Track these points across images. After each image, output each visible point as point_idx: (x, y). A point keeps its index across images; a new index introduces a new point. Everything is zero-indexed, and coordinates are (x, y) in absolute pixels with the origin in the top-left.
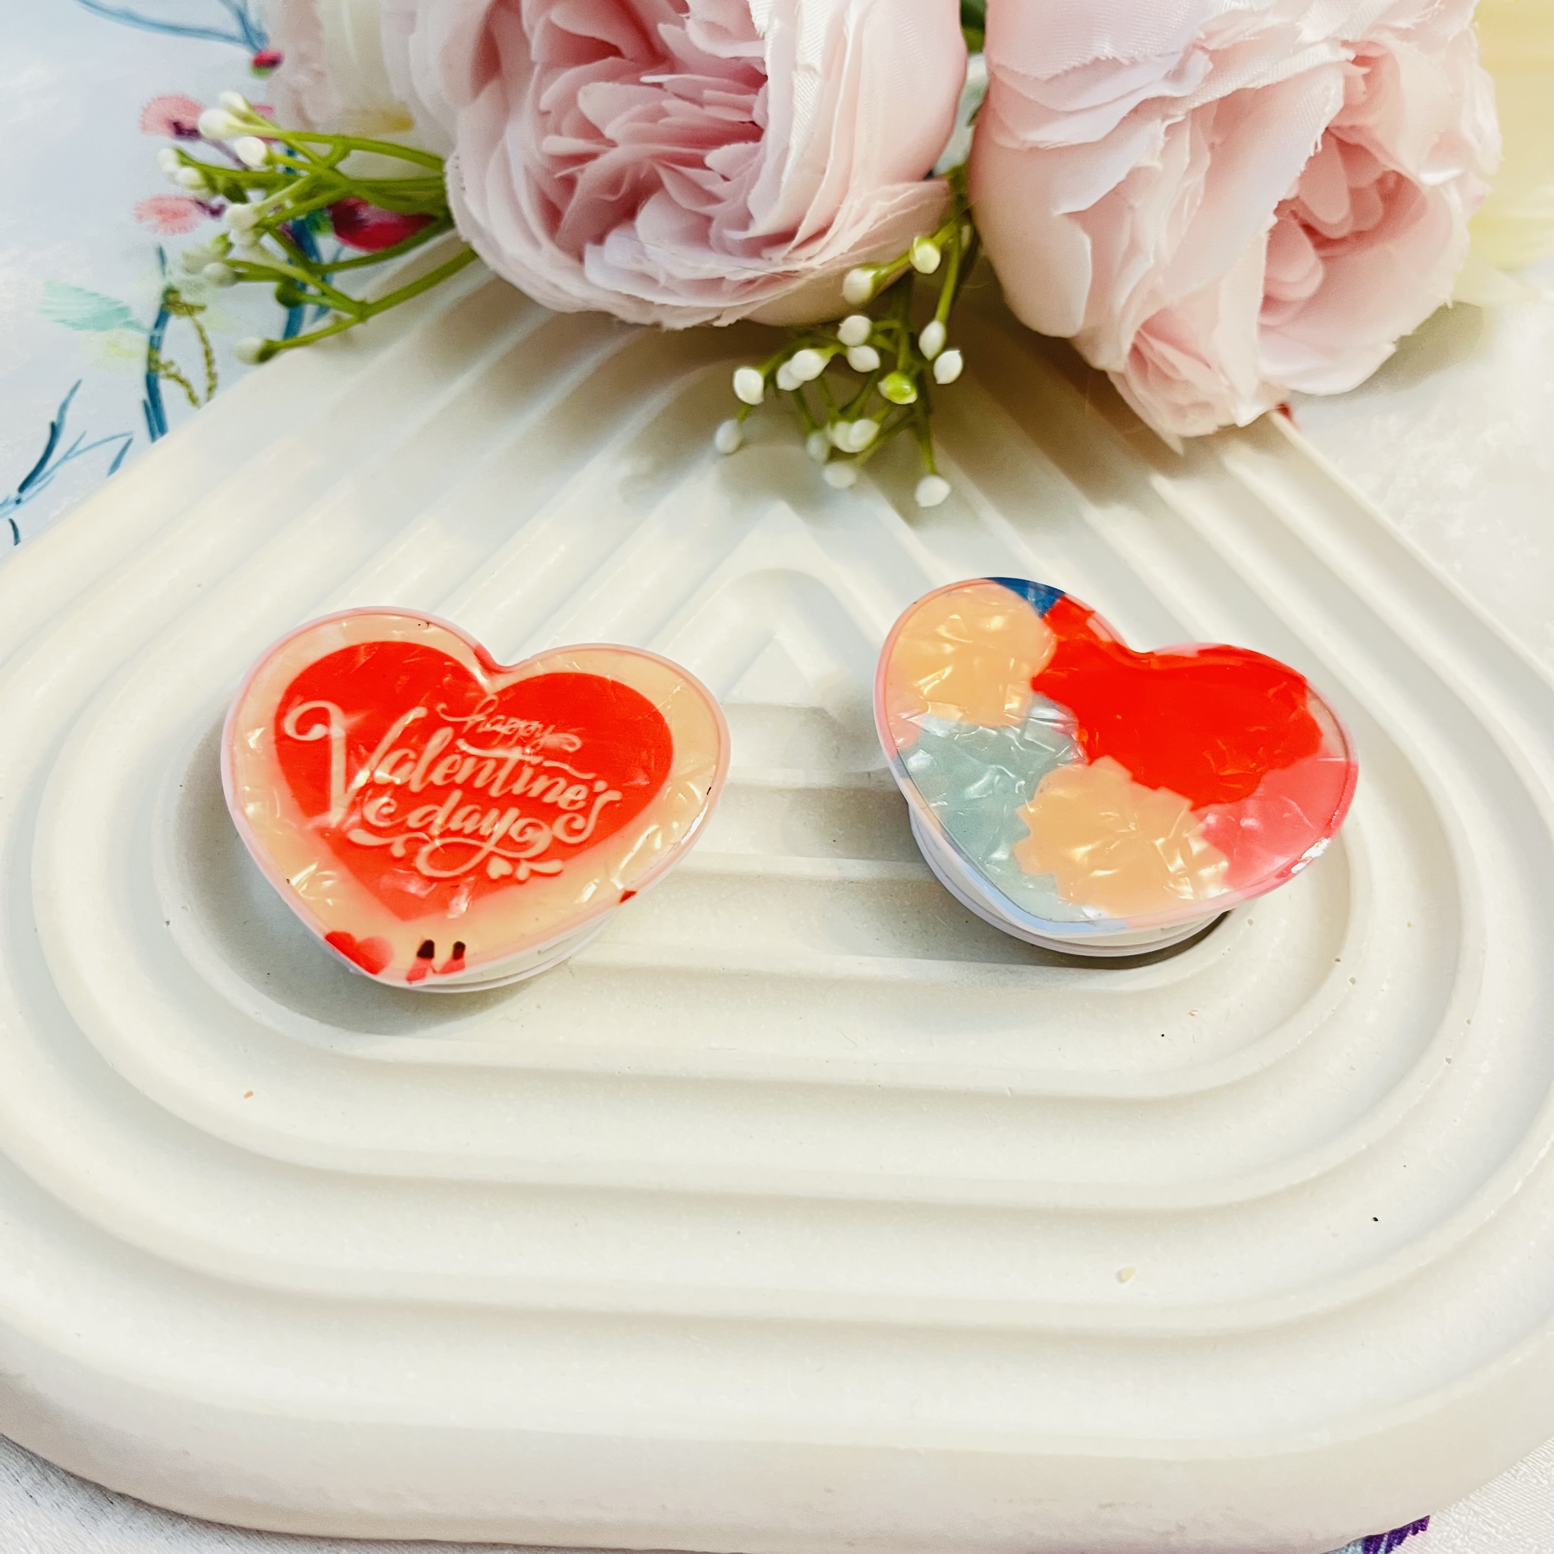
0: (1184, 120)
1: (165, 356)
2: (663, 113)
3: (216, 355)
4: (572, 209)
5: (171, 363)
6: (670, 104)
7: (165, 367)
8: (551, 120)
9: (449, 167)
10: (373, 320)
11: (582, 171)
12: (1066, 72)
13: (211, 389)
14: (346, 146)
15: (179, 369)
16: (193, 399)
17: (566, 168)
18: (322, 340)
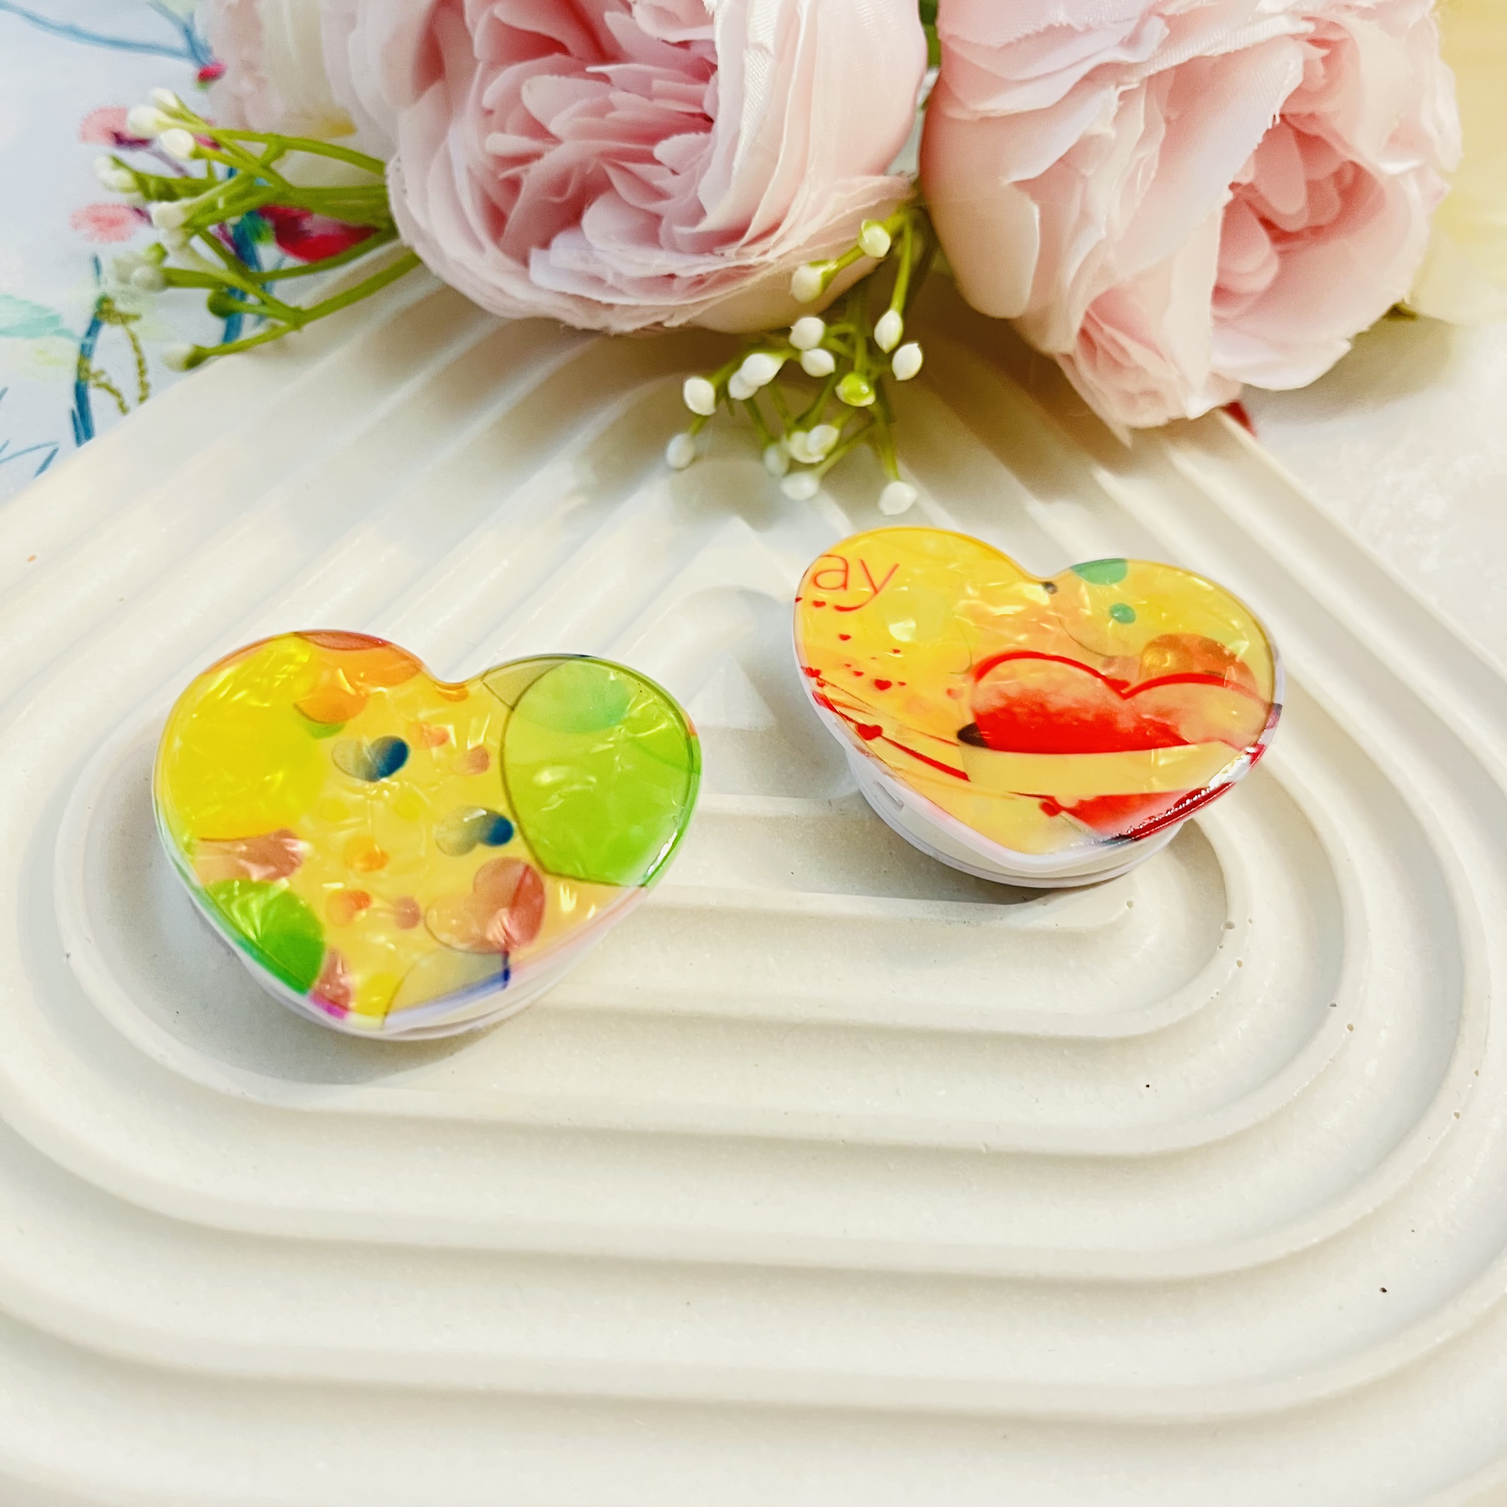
0: (1139, 87)
1: (96, 364)
2: (611, 108)
3: (148, 365)
4: (516, 212)
5: (102, 372)
6: (617, 97)
7: (96, 376)
8: (495, 117)
9: (390, 169)
10: (307, 327)
11: (527, 171)
12: (1019, 40)
13: (142, 398)
14: (282, 147)
15: (109, 380)
16: (123, 409)
17: (510, 169)
18: (256, 348)
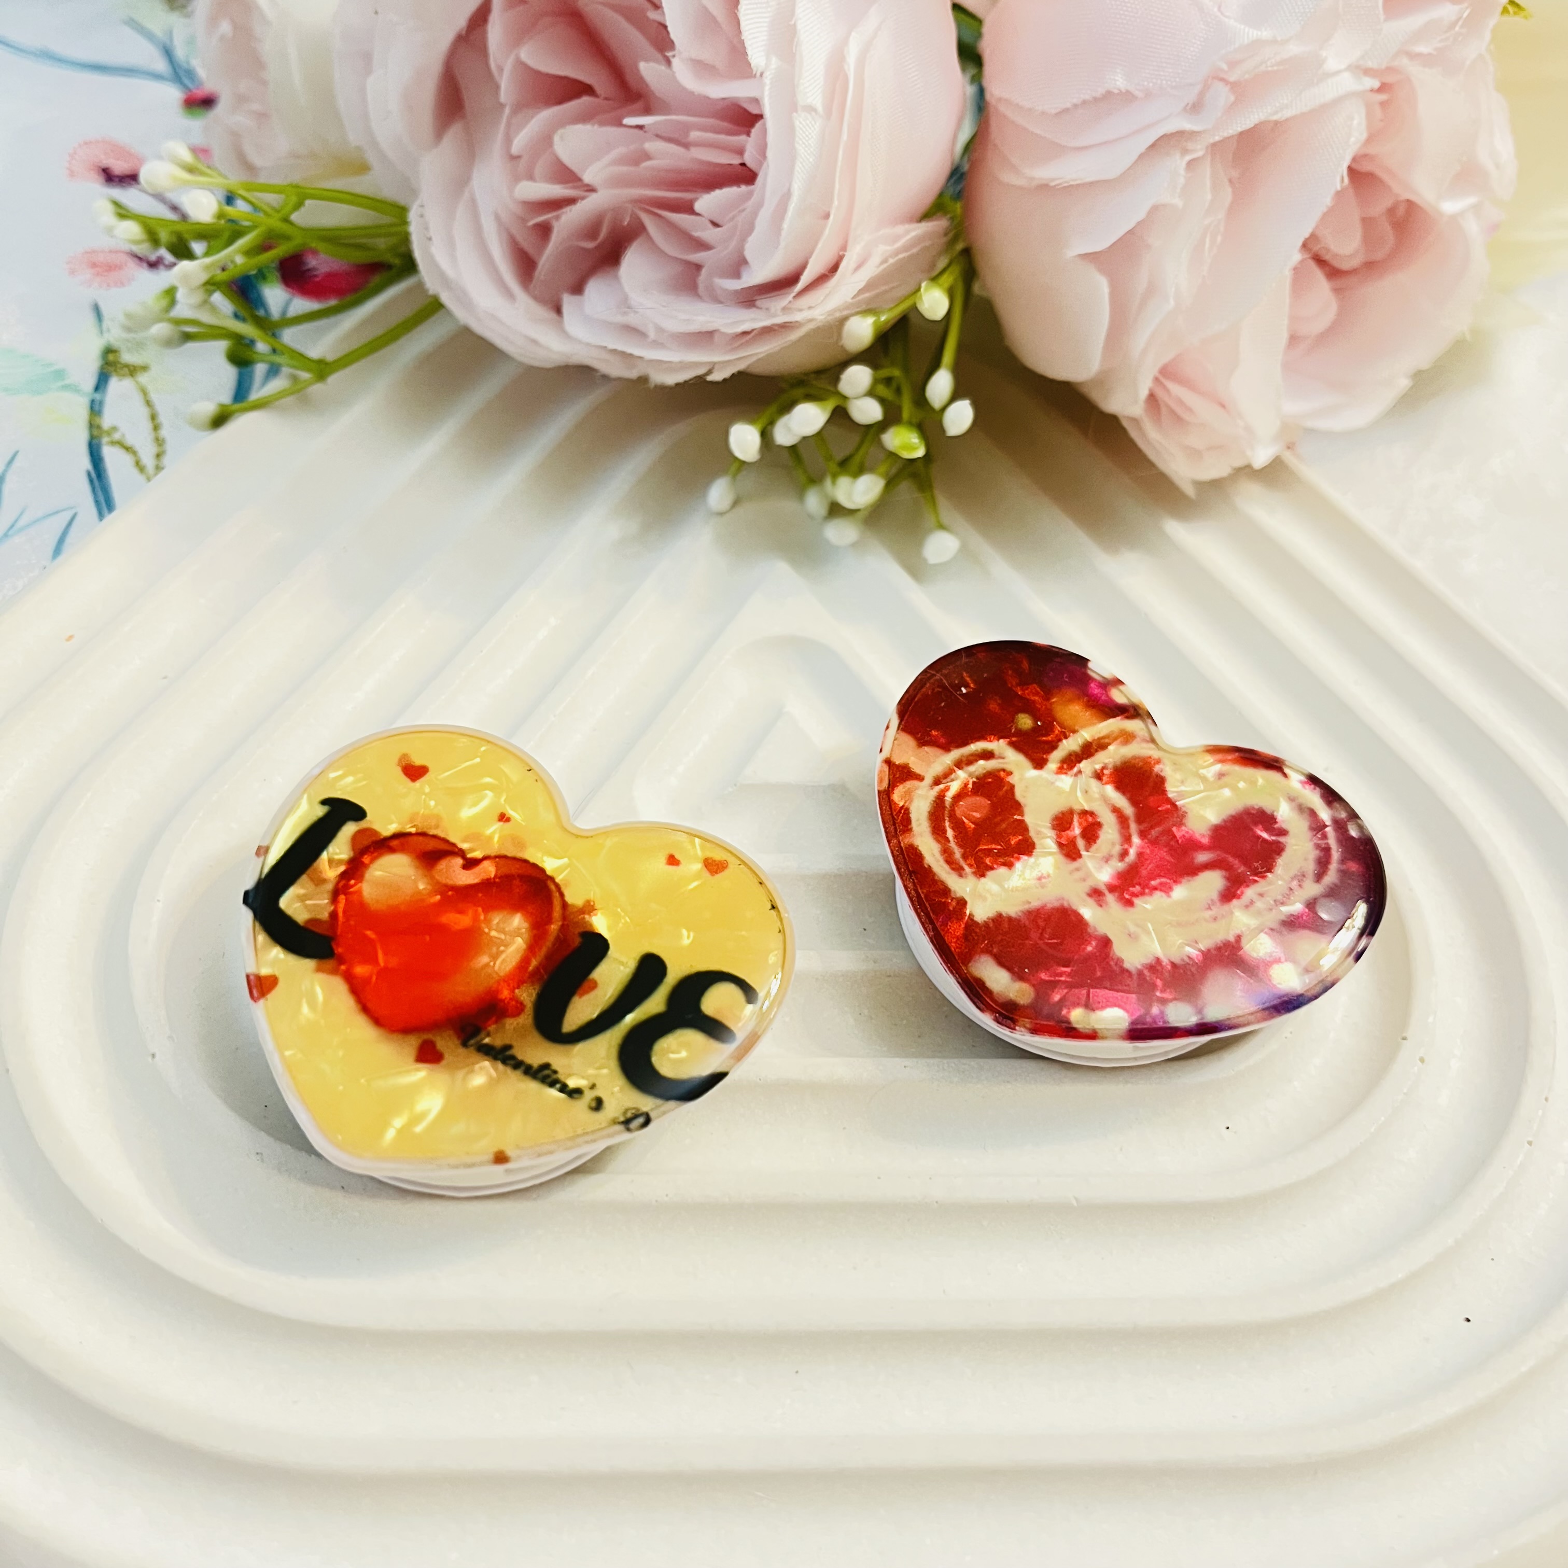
0: (1204, 156)
1: (107, 421)
2: (647, 156)
3: (162, 419)
4: (546, 259)
5: (114, 429)
6: (654, 146)
7: (109, 433)
8: (523, 163)
9: (412, 216)
10: (332, 379)
11: (557, 218)
12: (1075, 106)
13: (158, 456)
14: (301, 196)
15: (123, 435)
16: (142, 470)
17: (541, 214)
18: (277, 403)
